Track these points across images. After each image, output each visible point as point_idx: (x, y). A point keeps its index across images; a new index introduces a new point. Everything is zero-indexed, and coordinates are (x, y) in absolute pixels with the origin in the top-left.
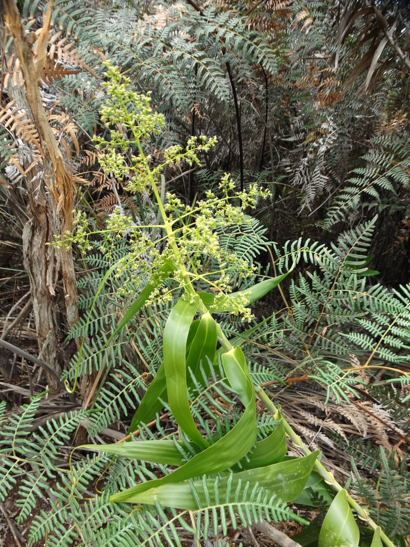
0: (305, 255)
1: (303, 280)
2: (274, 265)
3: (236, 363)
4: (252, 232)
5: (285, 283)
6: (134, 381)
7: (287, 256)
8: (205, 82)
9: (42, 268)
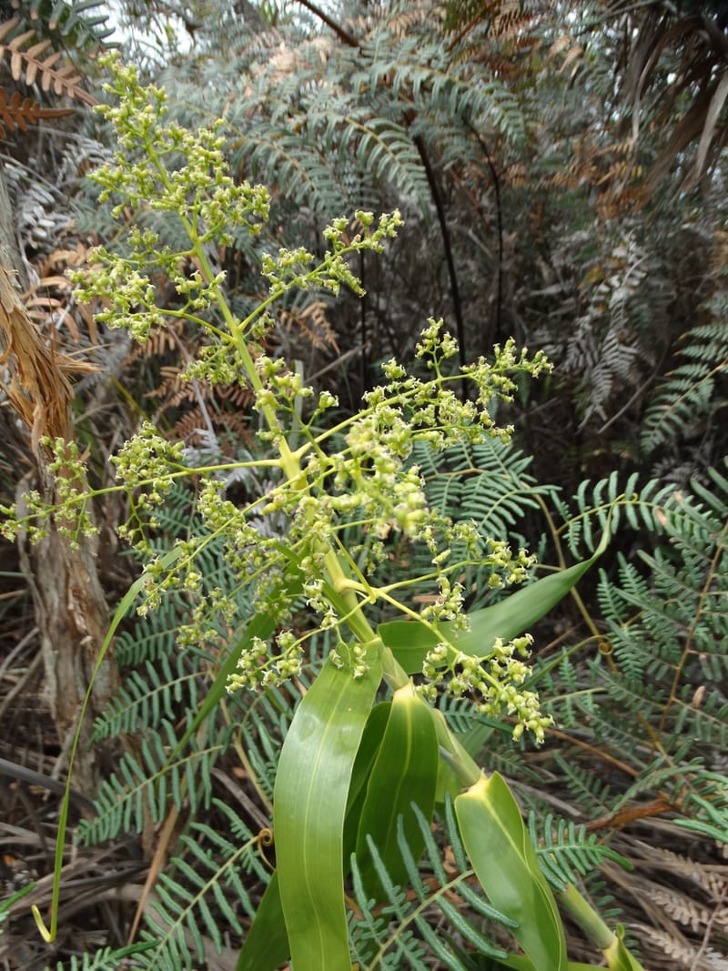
0: (630, 513)
1: (628, 571)
2: (556, 540)
3: (495, 824)
4: (498, 466)
5: (587, 584)
6: (237, 853)
7: (585, 516)
8: (376, 163)
9: (59, 574)
